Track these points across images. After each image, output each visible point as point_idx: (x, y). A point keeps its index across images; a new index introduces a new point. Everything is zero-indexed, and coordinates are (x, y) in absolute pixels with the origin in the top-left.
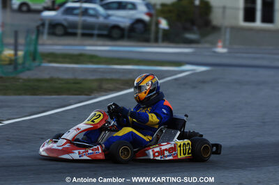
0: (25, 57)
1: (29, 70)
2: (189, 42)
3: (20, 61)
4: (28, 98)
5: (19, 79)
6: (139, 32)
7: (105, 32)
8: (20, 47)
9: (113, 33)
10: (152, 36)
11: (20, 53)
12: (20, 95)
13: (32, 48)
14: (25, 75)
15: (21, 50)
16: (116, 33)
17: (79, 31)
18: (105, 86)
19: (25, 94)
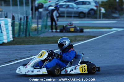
0: (42, 27)
1: (44, 33)
2: (114, 18)
3: (40, 29)
4: (44, 45)
5: (40, 37)
6: (92, 14)
7: (77, 15)
8: (39, 23)
9: (81, 15)
10: (98, 16)
11: (40, 26)
12: (40, 44)
13: (45, 23)
14: (42, 35)
15: (40, 24)
16: (82, 15)
17: (66, 15)
18: (78, 39)
19: (43, 44)
